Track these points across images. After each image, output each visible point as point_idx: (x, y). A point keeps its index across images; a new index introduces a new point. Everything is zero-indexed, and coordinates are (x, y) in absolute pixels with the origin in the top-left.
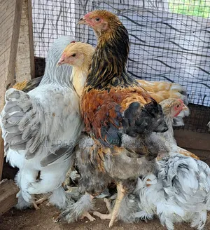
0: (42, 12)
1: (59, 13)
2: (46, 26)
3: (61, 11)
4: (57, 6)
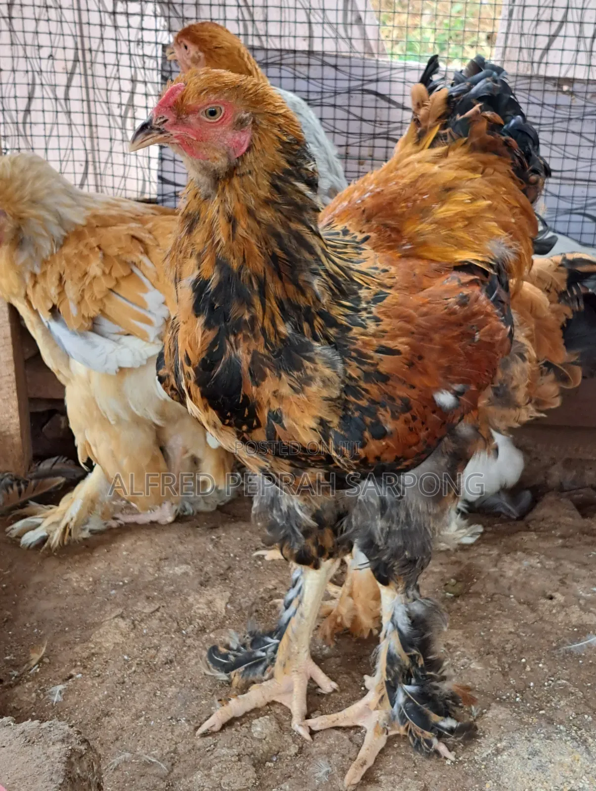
0: (22, 65)
1: (70, 65)
2: (36, 105)
3: (76, 60)
4: (64, 48)
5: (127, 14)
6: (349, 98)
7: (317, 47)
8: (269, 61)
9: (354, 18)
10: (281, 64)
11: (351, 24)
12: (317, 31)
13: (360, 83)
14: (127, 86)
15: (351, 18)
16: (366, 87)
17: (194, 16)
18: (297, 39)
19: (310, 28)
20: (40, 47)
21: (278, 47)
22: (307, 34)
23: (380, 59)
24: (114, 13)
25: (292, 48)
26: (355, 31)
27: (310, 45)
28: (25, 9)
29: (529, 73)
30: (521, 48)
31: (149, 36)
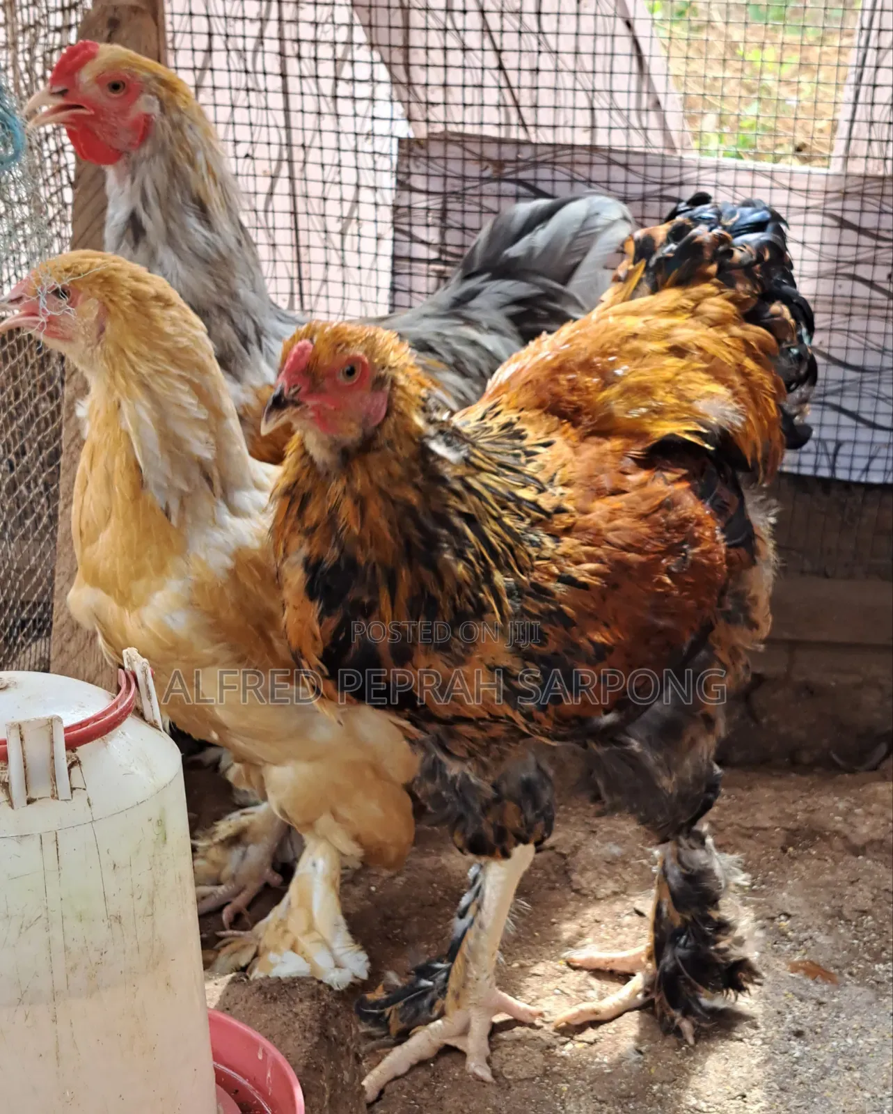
1: (273, 165)
3: (280, 160)
4: (269, 144)
5: (354, 99)
6: (644, 207)
7: (602, 140)
8: (540, 159)
9: (651, 102)
10: (554, 163)
11: (647, 110)
12: (602, 118)
13: (657, 187)
14: (349, 193)
15: (646, 101)
16: (666, 193)
17: (441, 100)
18: (577, 130)
19: (593, 117)
20: (236, 142)
21: (551, 141)
22: (589, 124)
23: (685, 156)
24: (335, 97)
25: (569, 141)
26: (652, 120)
27: (593, 138)
28: (218, 92)
29: (881, 173)
30: (870, 141)
31: (381, 127)
